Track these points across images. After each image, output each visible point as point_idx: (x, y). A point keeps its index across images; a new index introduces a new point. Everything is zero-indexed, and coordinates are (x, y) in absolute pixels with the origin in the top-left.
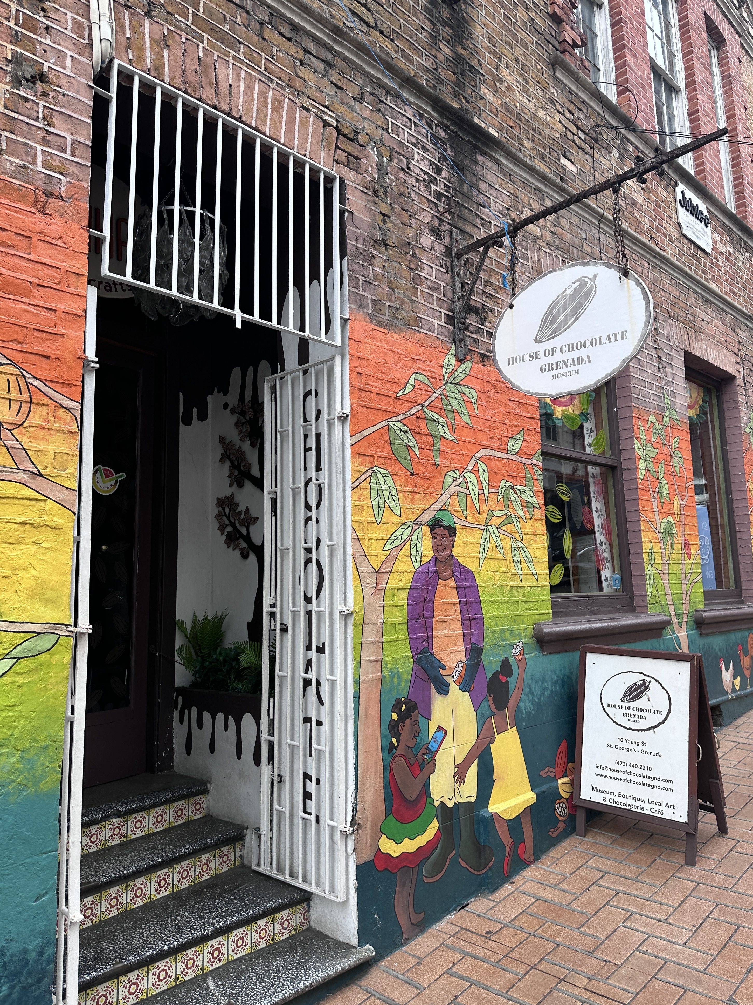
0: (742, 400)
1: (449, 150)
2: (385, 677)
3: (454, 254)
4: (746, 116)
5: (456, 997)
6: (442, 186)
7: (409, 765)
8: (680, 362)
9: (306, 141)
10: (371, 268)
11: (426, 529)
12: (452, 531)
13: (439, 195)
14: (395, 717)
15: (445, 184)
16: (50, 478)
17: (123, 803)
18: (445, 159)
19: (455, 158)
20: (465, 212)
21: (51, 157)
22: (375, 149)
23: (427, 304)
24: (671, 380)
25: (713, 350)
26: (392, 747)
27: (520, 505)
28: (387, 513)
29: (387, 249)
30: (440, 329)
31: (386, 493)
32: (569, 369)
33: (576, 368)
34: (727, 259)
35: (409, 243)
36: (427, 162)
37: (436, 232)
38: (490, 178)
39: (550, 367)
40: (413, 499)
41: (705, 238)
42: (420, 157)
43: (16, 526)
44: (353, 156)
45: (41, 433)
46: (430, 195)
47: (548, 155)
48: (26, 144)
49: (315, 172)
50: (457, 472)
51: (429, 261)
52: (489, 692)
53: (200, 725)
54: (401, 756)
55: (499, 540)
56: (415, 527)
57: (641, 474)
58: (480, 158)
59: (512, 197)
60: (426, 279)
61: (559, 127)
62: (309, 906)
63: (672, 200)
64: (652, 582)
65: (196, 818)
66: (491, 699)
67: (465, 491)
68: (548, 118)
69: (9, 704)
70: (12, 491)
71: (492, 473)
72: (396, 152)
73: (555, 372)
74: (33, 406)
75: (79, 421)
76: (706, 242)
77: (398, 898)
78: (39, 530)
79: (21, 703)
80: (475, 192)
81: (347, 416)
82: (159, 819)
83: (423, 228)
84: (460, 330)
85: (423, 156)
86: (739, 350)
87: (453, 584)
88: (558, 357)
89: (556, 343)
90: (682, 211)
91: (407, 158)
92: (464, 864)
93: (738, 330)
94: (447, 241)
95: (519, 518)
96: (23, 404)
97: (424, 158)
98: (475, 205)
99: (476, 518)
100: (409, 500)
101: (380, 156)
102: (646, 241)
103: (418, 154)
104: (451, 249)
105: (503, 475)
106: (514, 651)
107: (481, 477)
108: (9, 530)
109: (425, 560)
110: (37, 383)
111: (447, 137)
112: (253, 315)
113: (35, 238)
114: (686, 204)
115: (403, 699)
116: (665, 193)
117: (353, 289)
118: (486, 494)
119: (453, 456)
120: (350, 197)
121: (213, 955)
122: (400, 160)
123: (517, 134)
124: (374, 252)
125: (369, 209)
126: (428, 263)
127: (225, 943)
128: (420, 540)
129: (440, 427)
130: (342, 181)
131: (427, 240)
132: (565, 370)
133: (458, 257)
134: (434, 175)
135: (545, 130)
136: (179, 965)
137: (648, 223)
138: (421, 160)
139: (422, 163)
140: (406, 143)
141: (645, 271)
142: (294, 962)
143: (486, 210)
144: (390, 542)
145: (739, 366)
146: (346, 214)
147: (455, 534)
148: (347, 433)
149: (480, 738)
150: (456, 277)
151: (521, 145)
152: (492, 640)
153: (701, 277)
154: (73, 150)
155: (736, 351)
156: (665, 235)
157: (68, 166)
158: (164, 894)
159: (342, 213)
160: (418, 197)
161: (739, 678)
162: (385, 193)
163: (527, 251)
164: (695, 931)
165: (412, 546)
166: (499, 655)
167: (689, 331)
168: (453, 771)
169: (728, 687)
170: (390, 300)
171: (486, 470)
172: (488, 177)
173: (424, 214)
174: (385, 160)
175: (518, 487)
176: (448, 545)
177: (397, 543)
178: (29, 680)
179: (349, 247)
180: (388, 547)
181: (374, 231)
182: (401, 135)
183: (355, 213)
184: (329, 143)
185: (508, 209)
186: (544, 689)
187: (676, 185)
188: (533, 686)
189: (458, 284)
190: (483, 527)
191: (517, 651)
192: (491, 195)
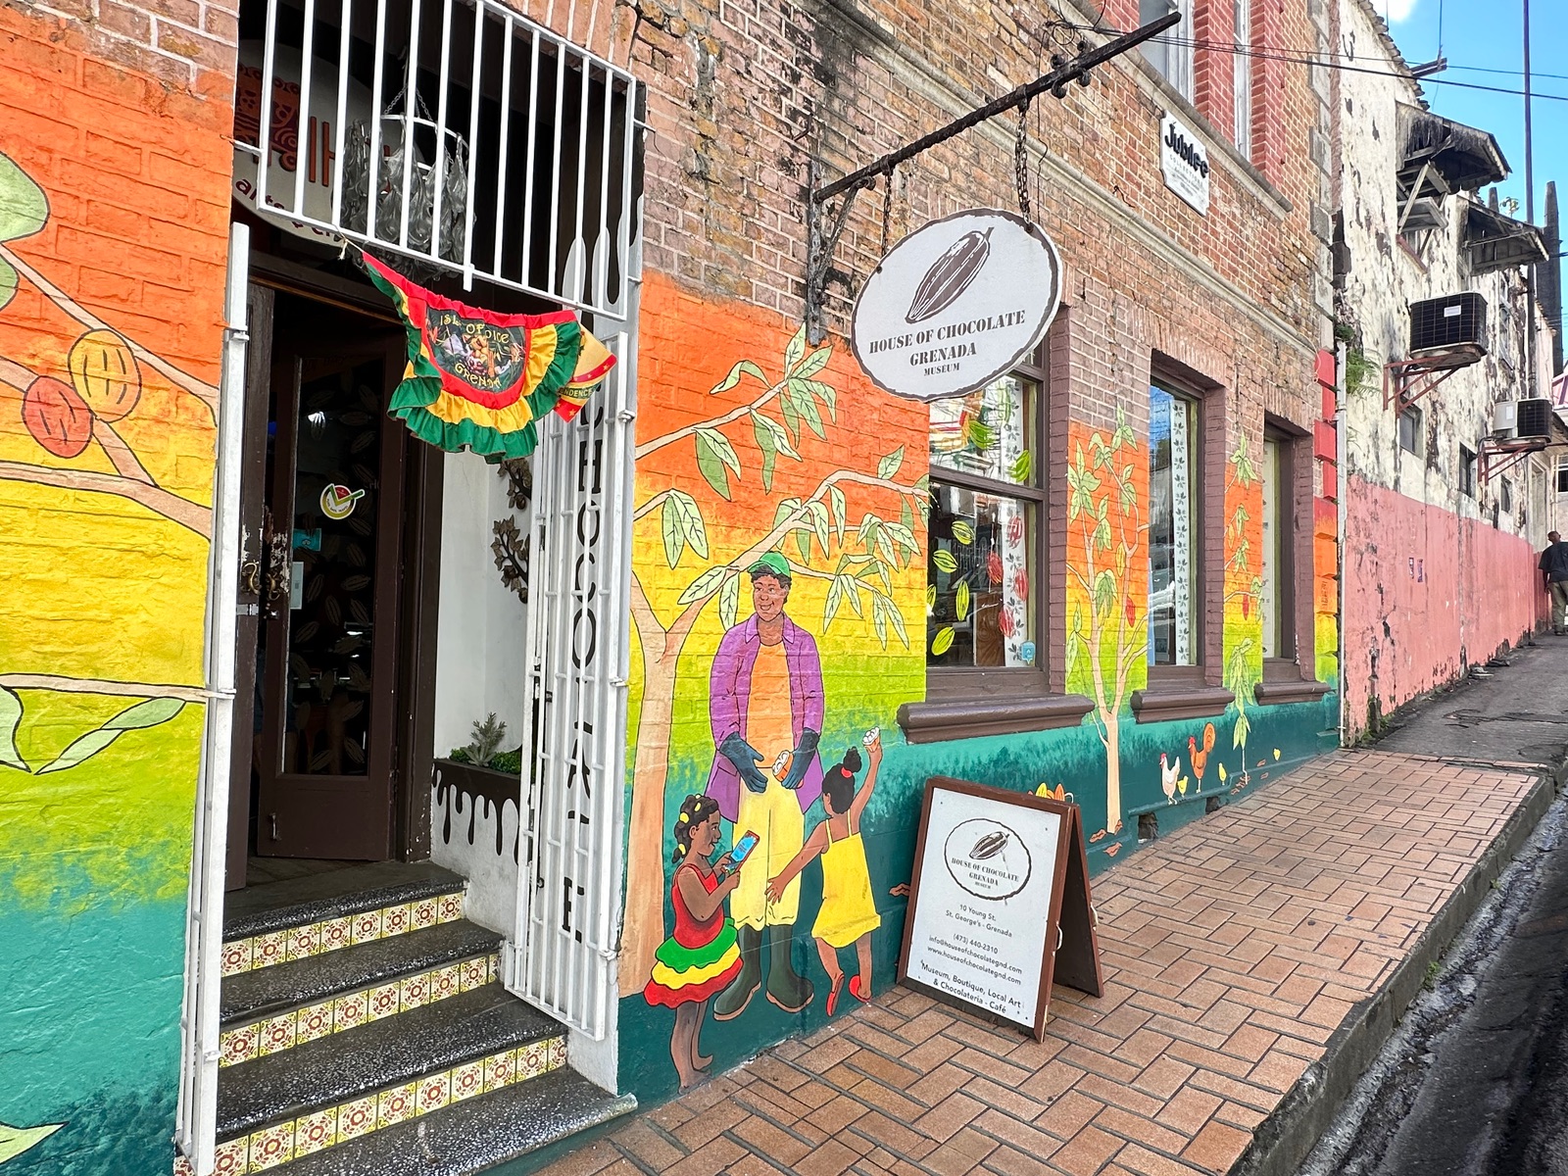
0: (1230, 419)
1: (814, 49)
2: (673, 768)
3: (812, 198)
4: (1280, 20)
5: (727, 1167)
6: (800, 100)
7: (702, 877)
8: (1145, 364)
9: (587, 24)
10: (680, 211)
11: (746, 577)
12: (785, 581)
13: (794, 114)
14: (685, 818)
15: (805, 98)
16: (172, 491)
17: (349, 900)
18: (807, 61)
19: (822, 61)
20: (833, 140)
21: (174, 32)
22: (696, 42)
23: (765, 266)
24: (1129, 387)
25: (1195, 349)
26: (678, 855)
27: (891, 549)
28: (687, 553)
29: (707, 187)
30: (784, 300)
31: (687, 526)
32: (946, 362)
33: (957, 360)
34: (1229, 223)
35: (742, 178)
36: (777, 65)
37: (786, 165)
38: (876, 92)
39: (923, 358)
40: (728, 536)
41: (1199, 193)
42: (766, 57)
43: (116, 554)
44: (660, 51)
45: (156, 429)
46: (780, 112)
47: (969, 63)
48: (133, 11)
49: (597, 72)
50: (798, 500)
51: (772, 204)
52: (825, 791)
53: (459, 809)
54: (691, 866)
55: (855, 594)
56: (730, 574)
57: (1073, 513)
58: (861, 61)
59: (909, 121)
60: (767, 230)
61: (990, 23)
62: (566, 1040)
63: (1155, 137)
64: (1074, 654)
65: (446, 921)
66: (827, 799)
67: (808, 527)
68: (974, 9)
69: (109, 788)
70: (111, 507)
71: (852, 503)
72: (730, 48)
73: (929, 365)
74: (143, 389)
75: (217, 413)
76: (1199, 200)
77: (676, 1039)
78: (154, 560)
79: (127, 788)
80: (851, 111)
81: (633, 418)
82: (397, 920)
83: (766, 158)
84: (815, 304)
85: (771, 56)
86: (1234, 351)
87: (783, 651)
88: (935, 344)
89: (935, 323)
90: (1168, 152)
91: (747, 58)
92: (773, 1000)
93: (1235, 323)
94: (803, 179)
95: (887, 564)
96: (128, 386)
97: (772, 59)
98: (850, 131)
99: (823, 565)
100: (721, 537)
101: (705, 51)
102: (1109, 195)
103: (765, 52)
104: (809, 190)
105: (869, 507)
106: (865, 739)
107: (835, 508)
108: (108, 559)
109: (741, 618)
110: (151, 358)
111: (812, 29)
112: (492, 273)
113: (147, 149)
114: (1177, 144)
115: (698, 797)
116: (1144, 127)
117: (651, 241)
118: (841, 533)
119: (793, 479)
120: (652, 110)
121: (429, 1094)
122: (735, 61)
123: (922, 30)
124: (688, 190)
125: (682, 127)
126: (771, 208)
127: (448, 1081)
128: (736, 592)
129: (776, 439)
130: (640, 86)
131: (772, 175)
132: (942, 363)
133: (819, 201)
134: (788, 84)
135: (967, 26)
136: (382, 1106)
137: (1114, 167)
138: (768, 60)
139: (770, 65)
140: (747, 36)
141: (1104, 235)
142: (532, 1109)
143: (869, 137)
144: (689, 592)
145: (1230, 373)
146: (645, 134)
147: (790, 585)
148: (632, 443)
149: (807, 845)
150: (814, 230)
151: (928, 46)
152: (834, 725)
153: (1188, 247)
154: (210, 22)
155: (1230, 352)
156: (1139, 186)
157: (201, 46)
158: (386, 1014)
159: (638, 132)
160: (761, 114)
161: (1186, 778)
162: (709, 105)
163: (926, 197)
164: (1050, 1106)
165: (723, 600)
166: (843, 744)
167: (1162, 322)
168: (765, 885)
169: (1169, 791)
170: (709, 258)
171: (843, 500)
172: (873, 91)
173: (769, 139)
174: (711, 57)
175: (890, 524)
176: (777, 600)
177: (700, 594)
178: (141, 757)
179: (646, 180)
180: (686, 599)
181: (688, 160)
182: (740, 23)
183: (660, 133)
184: (624, 30)
185: (901, 138)
186: (904, 788)
187: (1163, 115)
188: (889, 784)
189: (817, 240)
190: (833, 577)
191: (870, 739)
192: (875, 116)
